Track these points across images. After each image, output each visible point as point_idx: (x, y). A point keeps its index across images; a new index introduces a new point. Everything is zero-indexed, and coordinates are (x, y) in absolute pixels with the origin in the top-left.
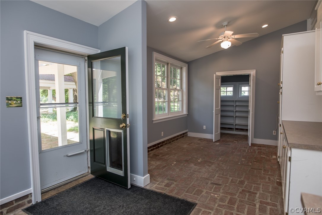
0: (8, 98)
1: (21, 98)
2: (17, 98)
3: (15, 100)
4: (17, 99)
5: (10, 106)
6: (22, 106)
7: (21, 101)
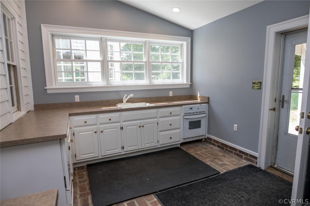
0: (253, 82)
1: (261, 83)
2: (258, 82)
3: (257, 84)
4: (258, 84)
5: (254, 88)
6: (261, 89)
7: (261, 84)
